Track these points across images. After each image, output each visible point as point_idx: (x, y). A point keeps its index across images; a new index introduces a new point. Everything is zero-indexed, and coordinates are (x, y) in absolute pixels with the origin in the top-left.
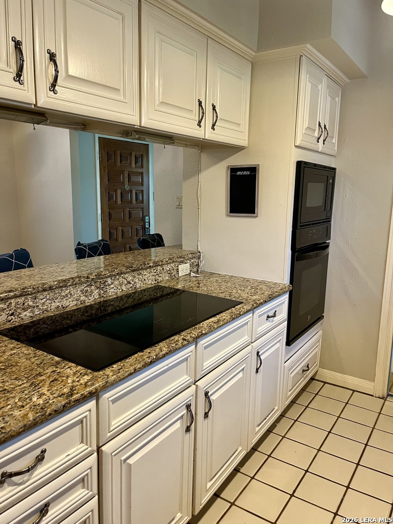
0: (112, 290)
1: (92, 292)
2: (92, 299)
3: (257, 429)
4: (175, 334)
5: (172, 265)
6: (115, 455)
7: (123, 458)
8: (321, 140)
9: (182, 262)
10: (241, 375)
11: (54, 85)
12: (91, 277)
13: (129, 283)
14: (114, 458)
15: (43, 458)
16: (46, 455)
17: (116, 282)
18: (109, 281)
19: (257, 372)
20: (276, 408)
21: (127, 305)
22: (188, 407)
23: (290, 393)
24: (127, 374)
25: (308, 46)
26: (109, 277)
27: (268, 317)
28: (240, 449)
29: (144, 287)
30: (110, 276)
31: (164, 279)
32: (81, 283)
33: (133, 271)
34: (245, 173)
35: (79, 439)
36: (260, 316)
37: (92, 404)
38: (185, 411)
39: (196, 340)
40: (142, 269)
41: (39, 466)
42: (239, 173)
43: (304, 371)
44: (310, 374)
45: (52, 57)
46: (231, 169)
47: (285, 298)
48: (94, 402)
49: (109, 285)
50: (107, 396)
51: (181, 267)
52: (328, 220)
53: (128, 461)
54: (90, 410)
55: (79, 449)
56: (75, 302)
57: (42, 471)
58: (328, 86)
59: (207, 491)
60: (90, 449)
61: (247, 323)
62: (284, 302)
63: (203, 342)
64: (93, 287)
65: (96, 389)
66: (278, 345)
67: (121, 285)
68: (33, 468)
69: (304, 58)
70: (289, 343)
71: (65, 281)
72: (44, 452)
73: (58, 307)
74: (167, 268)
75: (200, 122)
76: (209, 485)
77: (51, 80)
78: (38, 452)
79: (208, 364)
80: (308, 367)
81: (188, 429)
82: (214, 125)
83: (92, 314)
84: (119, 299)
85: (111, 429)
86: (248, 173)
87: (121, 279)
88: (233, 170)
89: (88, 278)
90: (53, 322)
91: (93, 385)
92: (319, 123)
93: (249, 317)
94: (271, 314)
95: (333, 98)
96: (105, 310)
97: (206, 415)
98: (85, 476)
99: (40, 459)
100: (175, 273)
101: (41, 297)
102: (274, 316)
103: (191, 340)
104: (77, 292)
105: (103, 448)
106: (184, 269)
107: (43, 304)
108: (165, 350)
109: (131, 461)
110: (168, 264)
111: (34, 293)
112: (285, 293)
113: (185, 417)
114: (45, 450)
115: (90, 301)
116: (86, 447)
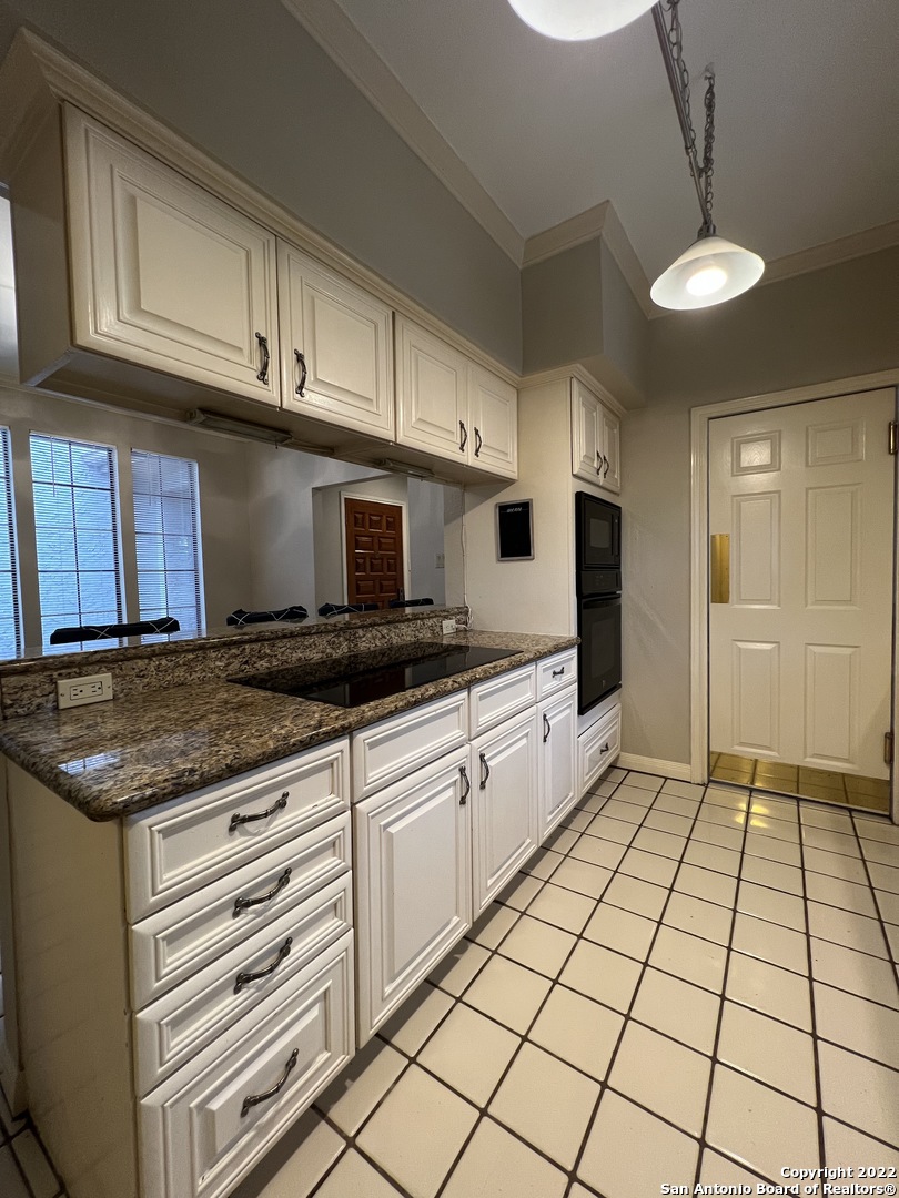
0: (364, 644)
1: (340, 644)
2: (340, 652)
3: (549, 818)
4: (444, 677)
5: (435, 620)
6: (372, 817)
7: (382, 823)
8: (602, 472)
9: (446, 617)
10: (524, 741)
11: (300, 388)
12: (340, 625)
13: (384, 637)
14: (371, 821)
15: (285, 804)
16: (288, 800)
17: (369, 635)
18: (361, 633)
19: (545, 741)
20: (571, 794)
21: (381, 664)
22: (462, 770)
23: (587, 778)
24: (386, 711)
25: (579, 365)
26: (359, 627)
27: (555, 673)
28: (529, 840)
29: (401, 643)
30: (362, 627)
31: (425, 636)
32: (328, 632)
33: (389, 623)
34: (516, 510)
35: (327, 789)
36: (545, 670)
37: (344, 744)
38: (458, 776)
39: (468, 686)
40: (399, 622)
41: (280, 815)
42: (509, 511)
43: (602, 751)
44: (609, 758)
45: (300, 358)
46: (500, 507)
47: (574, 652)
48: (347, 741)
49: (361, 638)
50: (363, 737)
51: (446, 623)
52: (617, 566)
53: (389, 829)
54: (341, 751)
55: (328, 801)
56: (320, 655)
57: (283, 820)
58: (604, 416)
59: (488, 889)
60: (341, 803)
61: (529, 676)
62: (572, 658)
63: (478, 690)
64: (341, 639)
65: (350, 724)
66: (568, 711)
67: (374, 638)
68: (272, 811)
69: (574, 381)
70: (582, 711)
71: (308, 627)
72: (286, 795)
73: (300, 659)
74: (429, 622)
75: (463, 445)
76: (490, 882)
77: (299, 382)
78: (278, 795)
79: (485, 719)
80: (607, 746)
81: (463, 801)
82: (477, 451)
83: (340, 672)
84: (373, 654)
85: (369, 781)
86: (520, 509)
87: (374, 632)
88: (503, 509)
89: (335, 626)
90: (294, 678)
91: (345, 718)
92: (598, 455)
93: (530, 669)
94: (558, 670)
95: (611, 429)
96: (356, 668)
97: (483, 785)
98: (336, 838)
99: (281, 804)
100: (438, 630)
101: (281, 645)
102: (562, 672)
103: (462, 682)
104: (322, 642)
105: (357, 806)
106: (449, 626)
107: (283, 653)
108: (432, 691)
109: (393, 829)
110: (429, 618)
111: (272, 639)
112: (572, 646)
113: (459, 783)
114: (288, 794)
115: (337, 654)
116: (338, 799)
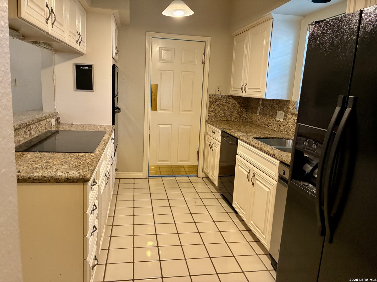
1: (27, 133)
2: (27, 137)
5: (49, 119)
9: (52, 118)
18: (32, 127)
33: (39, 121)
46: (76, 65)
51: (52, 121)
69: (113, 16)
75: (78, 41)
82: (80, 43)
100: (50, 124)
